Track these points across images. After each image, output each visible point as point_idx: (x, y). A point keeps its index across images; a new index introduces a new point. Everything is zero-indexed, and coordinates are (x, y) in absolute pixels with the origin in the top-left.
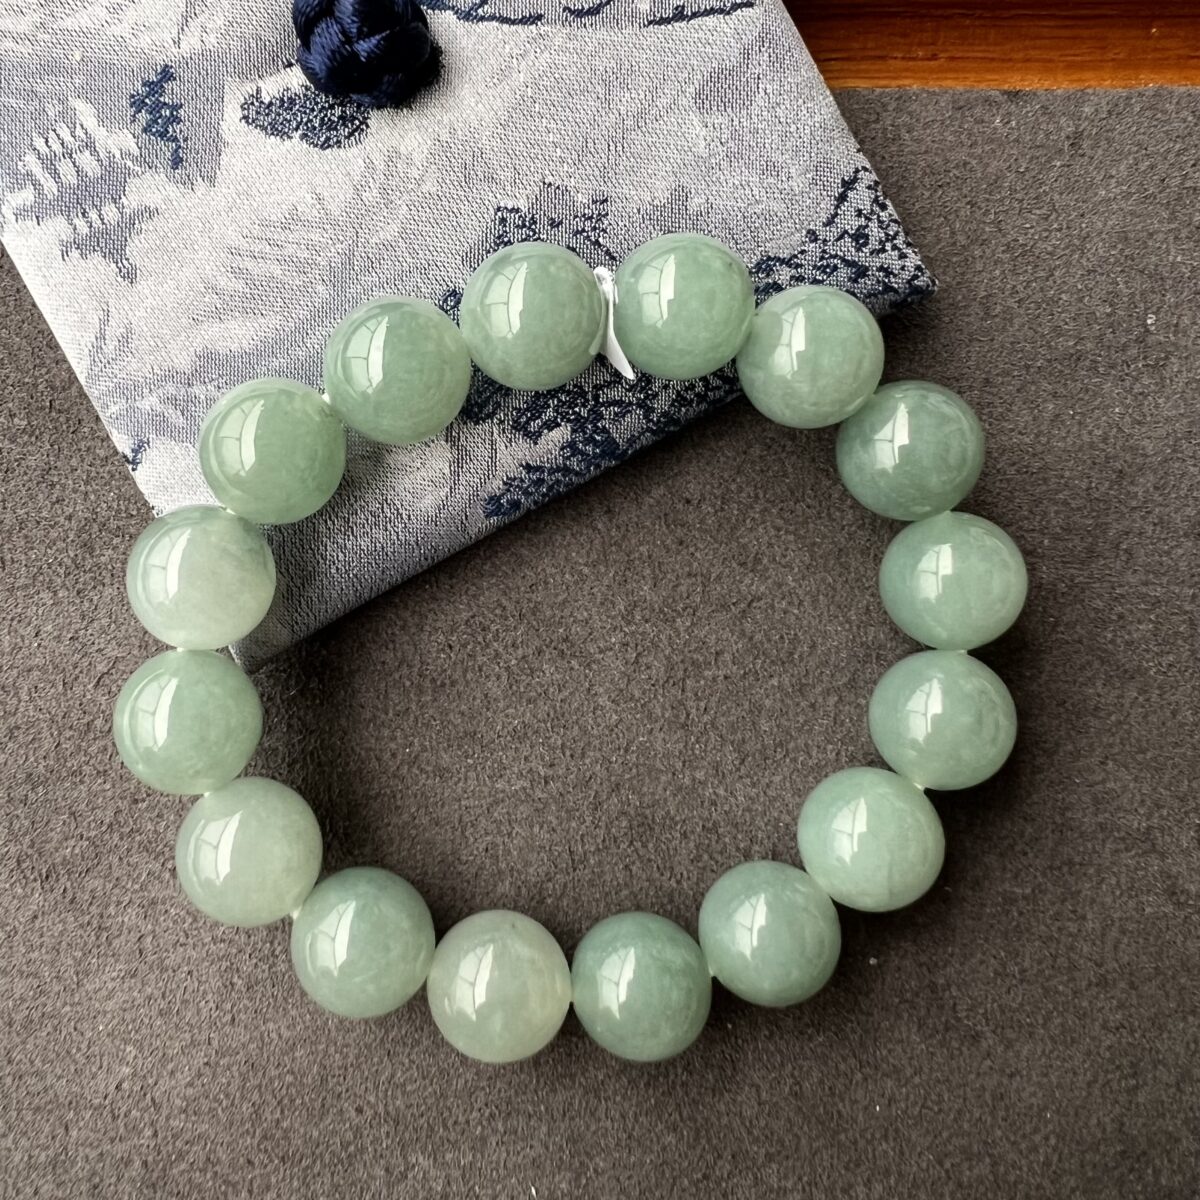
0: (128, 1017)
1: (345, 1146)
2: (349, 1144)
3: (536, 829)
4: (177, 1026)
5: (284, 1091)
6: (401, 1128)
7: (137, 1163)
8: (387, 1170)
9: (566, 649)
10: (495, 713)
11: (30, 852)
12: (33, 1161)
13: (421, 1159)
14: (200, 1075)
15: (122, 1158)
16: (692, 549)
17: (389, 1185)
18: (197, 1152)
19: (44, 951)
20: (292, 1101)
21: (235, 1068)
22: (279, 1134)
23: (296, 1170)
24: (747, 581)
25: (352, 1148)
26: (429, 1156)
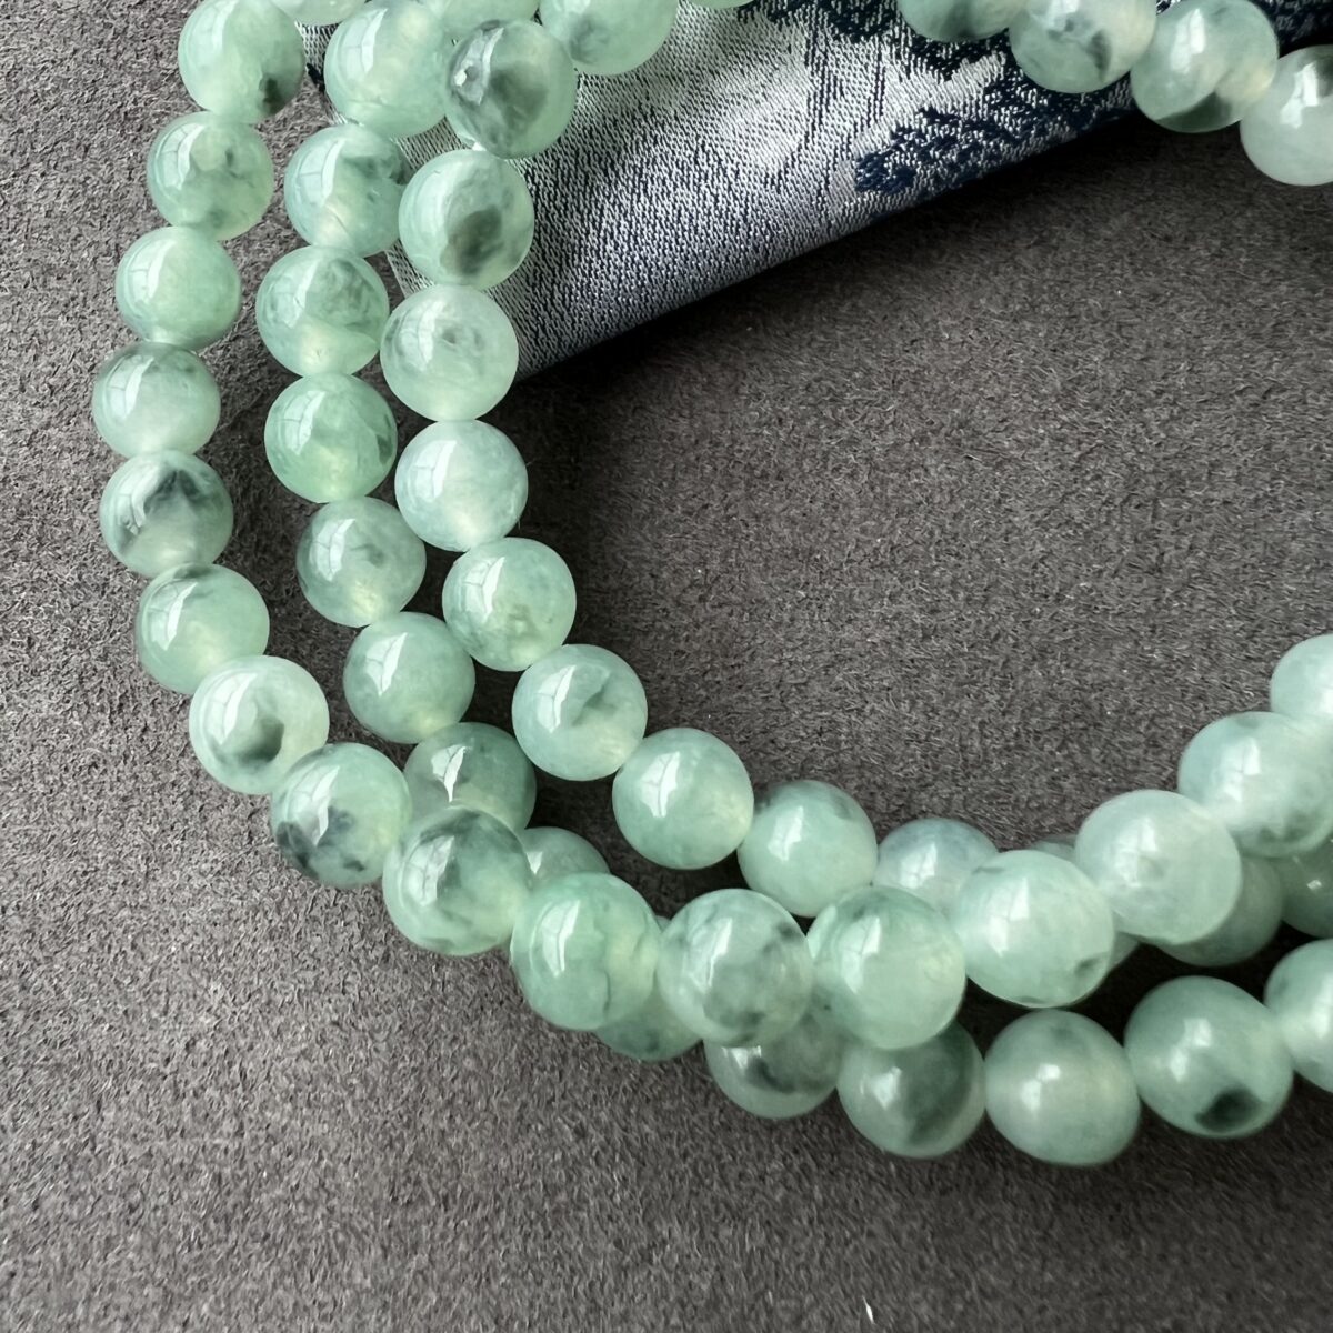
0: (219, 934)
1: (551, 1191)
2: (557, 1189)
3: (905, 707)
4: (294, 956)
5: (457, 1085)
6: (648, 1172)
7: (205, 1178)
8: (618, 1243)
9: (963, 440)
10: (844, 523)
11: (100, 666)
12: (39, 1151)
13: (677, 1233)
14: (323, 1041)
15: (182, 1165)
16: (1172, 309)
17: (622, 1270)
18: (303, 1172)
19: (101, 818)
20: (469, 1102)
21: (381, 1037)
22: (443, 1156)
23: (465, 1222)
24: (1261, 360)
25: (562, 1197)
26: (693, 1228)
